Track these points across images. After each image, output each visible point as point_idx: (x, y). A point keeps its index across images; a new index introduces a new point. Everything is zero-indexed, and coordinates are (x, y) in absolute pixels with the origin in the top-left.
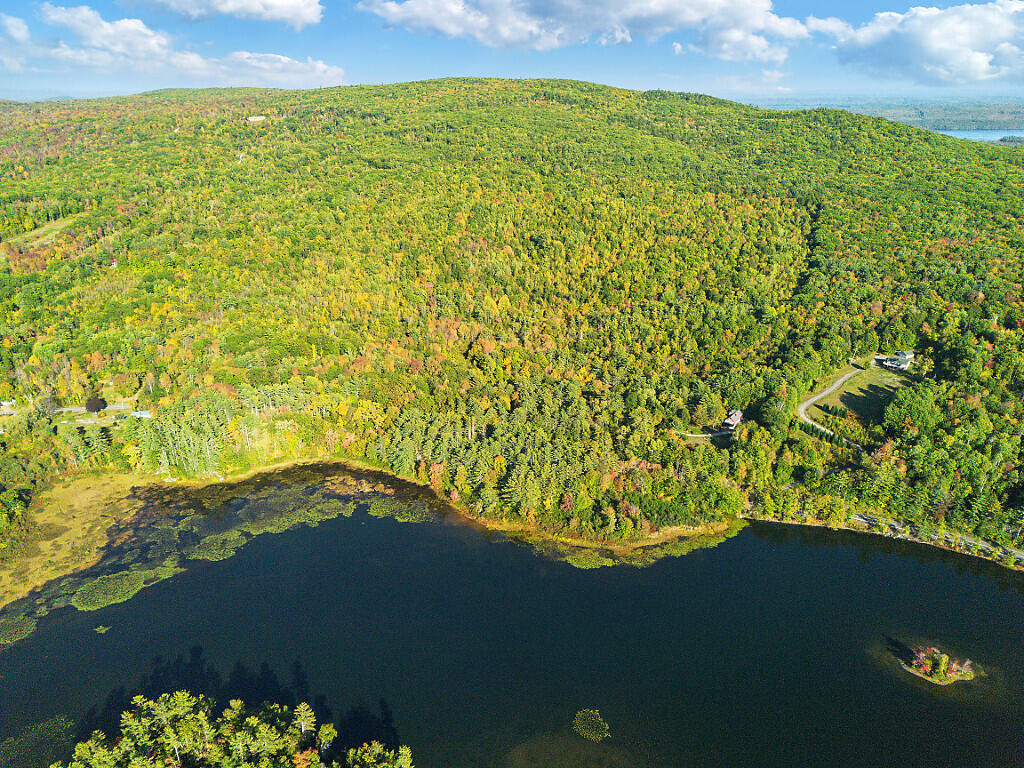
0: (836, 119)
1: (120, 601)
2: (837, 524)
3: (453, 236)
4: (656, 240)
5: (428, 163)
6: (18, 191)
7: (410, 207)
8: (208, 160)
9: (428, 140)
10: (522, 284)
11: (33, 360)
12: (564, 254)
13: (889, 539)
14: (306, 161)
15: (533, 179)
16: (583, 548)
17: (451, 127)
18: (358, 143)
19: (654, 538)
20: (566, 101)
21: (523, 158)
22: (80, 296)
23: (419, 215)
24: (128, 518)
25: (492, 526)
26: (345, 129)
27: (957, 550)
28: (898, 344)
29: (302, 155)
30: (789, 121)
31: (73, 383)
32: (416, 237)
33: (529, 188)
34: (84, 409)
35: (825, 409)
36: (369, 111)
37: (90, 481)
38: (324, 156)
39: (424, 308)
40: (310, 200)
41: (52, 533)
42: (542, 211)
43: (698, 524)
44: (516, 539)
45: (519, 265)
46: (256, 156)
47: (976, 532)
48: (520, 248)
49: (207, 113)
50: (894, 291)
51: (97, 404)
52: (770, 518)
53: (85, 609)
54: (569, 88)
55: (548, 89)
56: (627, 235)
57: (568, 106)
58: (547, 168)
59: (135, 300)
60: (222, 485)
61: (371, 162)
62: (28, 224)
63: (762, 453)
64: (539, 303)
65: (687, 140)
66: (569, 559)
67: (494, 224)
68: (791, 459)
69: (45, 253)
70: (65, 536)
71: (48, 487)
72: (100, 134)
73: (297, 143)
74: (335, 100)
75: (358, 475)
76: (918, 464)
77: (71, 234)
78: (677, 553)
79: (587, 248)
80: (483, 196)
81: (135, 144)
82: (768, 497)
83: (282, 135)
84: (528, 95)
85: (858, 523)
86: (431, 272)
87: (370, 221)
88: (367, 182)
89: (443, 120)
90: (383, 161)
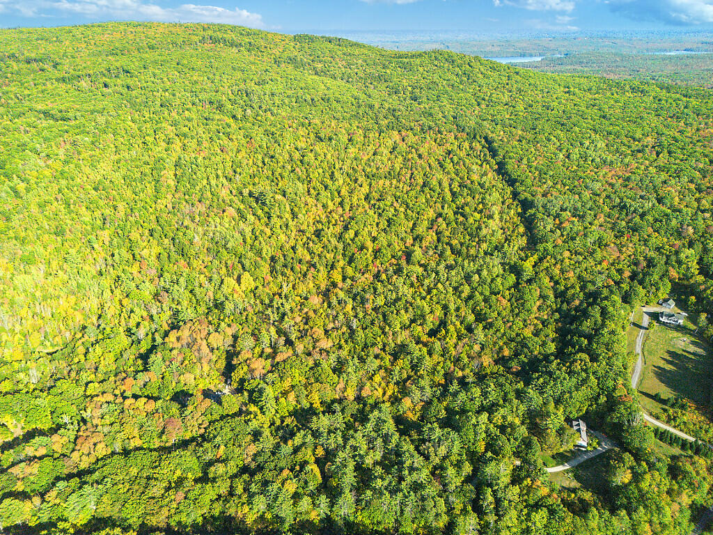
3: (164, 202)
4: (370, 185)
5: (114, 113)
9: (106, 86)
12: (288, 209)
17: (128, 72)
18: (26, 92)
20: (232, 44)
21: (211, 102)
23: (117, 177)
26: (9, 75)
30: (418, 61)
42: (251, 162)
48: (242, 207)
54: (229, 32)
55: (210, 33)
56: (341, 182)
57: (235, 50)
58: (239, 114)
61: (46, 114)
67: (205, 182)
79: (309, 199)
80: (184, 148)
84: (196, 39)
86: (149, 251)
87: (60, 191)
88: (46, 139)
89: (118, 64)
90: (61, 111)
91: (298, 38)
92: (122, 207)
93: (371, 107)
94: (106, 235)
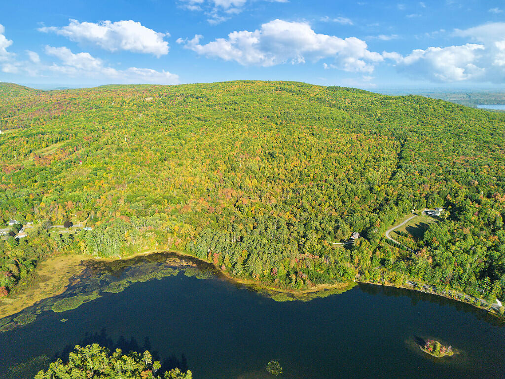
0: (417, 100)
1: (72, 309)
2: (399, 285)
3: (233, 152)
4: (327, 155)
5: (225, 119)
6: (41, 130)
7: (214, 139)
8: (126, 117)
9: (226, 109)
10: (264, 174)
11: (42, 205)
12: (284, 161)
13: (423, 293)
14: (170, 118)
15: (272, 127)
16: (280, 292)
17: (236, 103)
18: (193, 110)
19: (314, 289)
20: (291, 91)
21: (268, 117)
22: (65, 177)
23: (218, 143)
24: (78, 274)
25: (239, 281)
26: (188, 103)
27: (455, 299)
28: (435, 204)
29: (168, 115)
30: (395, 101)
31: (59, 215)
32: (217, 152)
33: (270, 131)
34: (63, 226)
35: (398, 233)
36: (200, 95)
37: (63, 258)
38: (178, 116)
39: (218, 184)
40: (170, 135)
41: (45, 279)
42: (275, 141)
43: (334, 283)
44: (250, 288)
45: (262, 165)
46: (147, 115)
47: (464, 291)
48: (264, 157)
49: (127, 96)
50: (436, 180)
51: (69, 224)
52: (368, 282)
53: (57, 311)
54: (292, 85)
55: (282, 86)
56: (314, 152)
57: (290, 94)
58: (279, 122)
59: (89, 179)
60: (121, 260)
61: (199, 119)
62: (44, 145)
63: (365, 252)
64: (271, 182)
65: (346, 110)
66: (273, 297)
67: (252, 147)
68: (379, 255)
69: (51, 158)
70: (51, 281)
71: (45, 260)
72: (78, 105)
73: (166, 109)
74: (185, 91)
75: (181, 258)
76: (437, 258)
77: (63, 149)
78: (323, 296)
79: (295, 158)
80: (249, 134)
81: (94, 110)
82: (367, 272)
83: (160, 106)
85: (408, 285)
87: (196, 145)
88: (196, 127)
89: (233, 100)
90: (204, 118)
91: (329, 88)
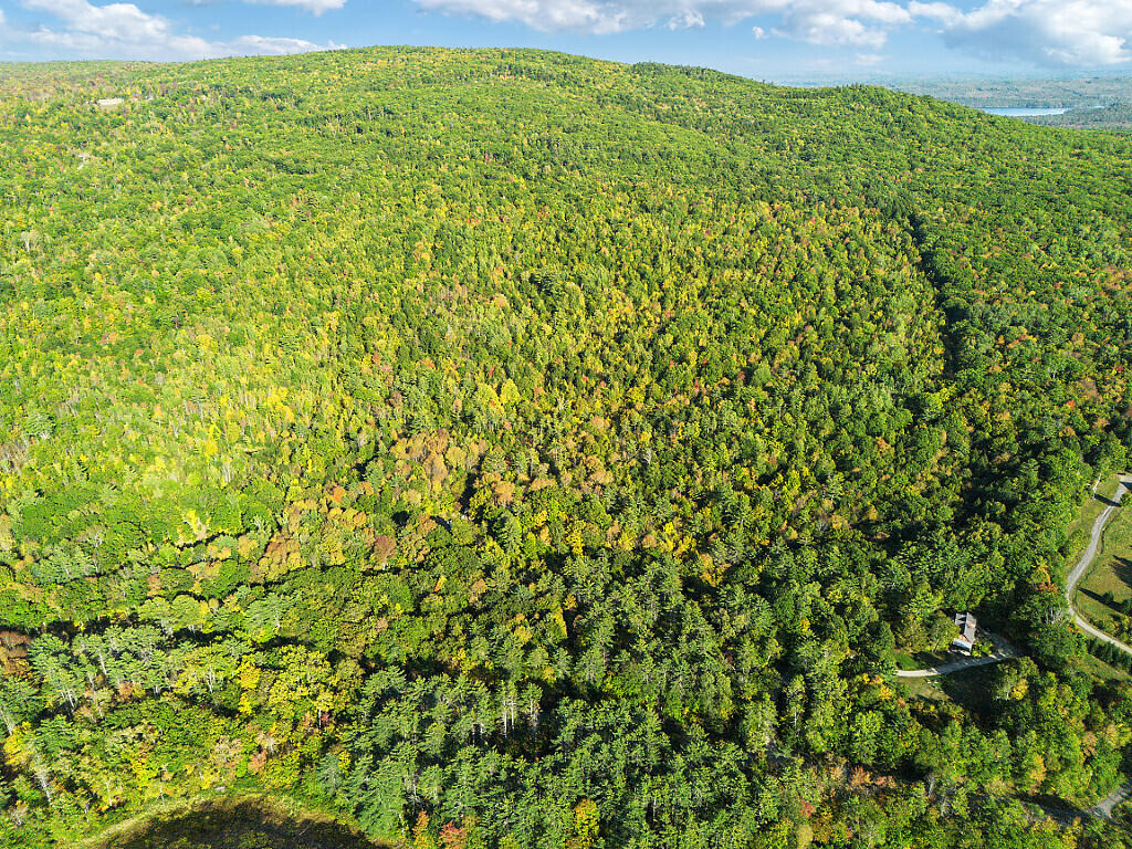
0: (879, 98)
3: (414, 281)
4: (711, 276)
5: (363, 165)
7: (344, 234)
8: (32, 164)
9: (359, 131)
12: (582, 302)
14: (182, 164)
17: (390, 113)
18: (258, 136)
20: (539, 76)
21: (497, 155)
23: (358, 248)
26: (239, 115)
29: (176, 155)
30: (823, 101)
38: (208, 156)
40: (187, 227)
42: (539, 236)
46: (107, 157)
48: (518, 295)
49: (38, 94)
54: (538, 59)
55: (511, 60)
56: (667, 269)
57: (543, 84)
58: (534, 171)
61: (279, 165)
65: (704, 127)
67: (472, 259)
73: (170, 135)
74: (224, 76)
79: (616, 293)
80: (451, 213)
83: (148, 125)
84: (490, 68)
86: (387, 342)
87: (284, 259)
88: (274, 195)
89: (378, 102)
90: (297, 162)
91: (638, 69)
92: (358, 283)
93: (733, 167)
94: (333, 318)
